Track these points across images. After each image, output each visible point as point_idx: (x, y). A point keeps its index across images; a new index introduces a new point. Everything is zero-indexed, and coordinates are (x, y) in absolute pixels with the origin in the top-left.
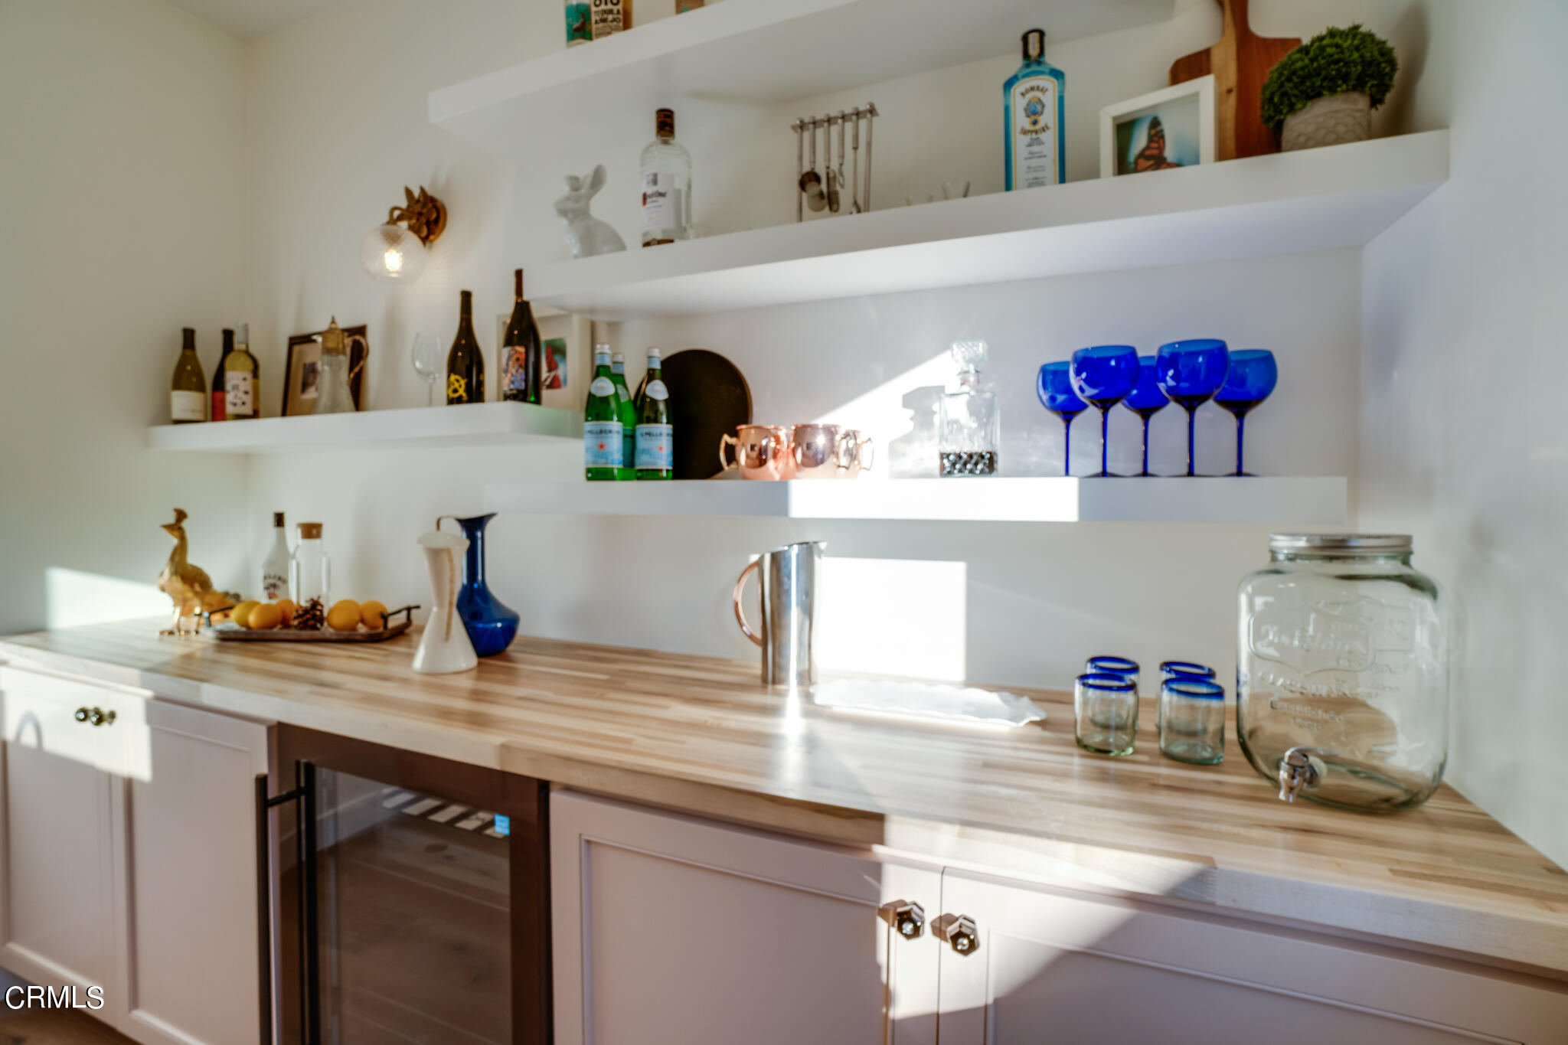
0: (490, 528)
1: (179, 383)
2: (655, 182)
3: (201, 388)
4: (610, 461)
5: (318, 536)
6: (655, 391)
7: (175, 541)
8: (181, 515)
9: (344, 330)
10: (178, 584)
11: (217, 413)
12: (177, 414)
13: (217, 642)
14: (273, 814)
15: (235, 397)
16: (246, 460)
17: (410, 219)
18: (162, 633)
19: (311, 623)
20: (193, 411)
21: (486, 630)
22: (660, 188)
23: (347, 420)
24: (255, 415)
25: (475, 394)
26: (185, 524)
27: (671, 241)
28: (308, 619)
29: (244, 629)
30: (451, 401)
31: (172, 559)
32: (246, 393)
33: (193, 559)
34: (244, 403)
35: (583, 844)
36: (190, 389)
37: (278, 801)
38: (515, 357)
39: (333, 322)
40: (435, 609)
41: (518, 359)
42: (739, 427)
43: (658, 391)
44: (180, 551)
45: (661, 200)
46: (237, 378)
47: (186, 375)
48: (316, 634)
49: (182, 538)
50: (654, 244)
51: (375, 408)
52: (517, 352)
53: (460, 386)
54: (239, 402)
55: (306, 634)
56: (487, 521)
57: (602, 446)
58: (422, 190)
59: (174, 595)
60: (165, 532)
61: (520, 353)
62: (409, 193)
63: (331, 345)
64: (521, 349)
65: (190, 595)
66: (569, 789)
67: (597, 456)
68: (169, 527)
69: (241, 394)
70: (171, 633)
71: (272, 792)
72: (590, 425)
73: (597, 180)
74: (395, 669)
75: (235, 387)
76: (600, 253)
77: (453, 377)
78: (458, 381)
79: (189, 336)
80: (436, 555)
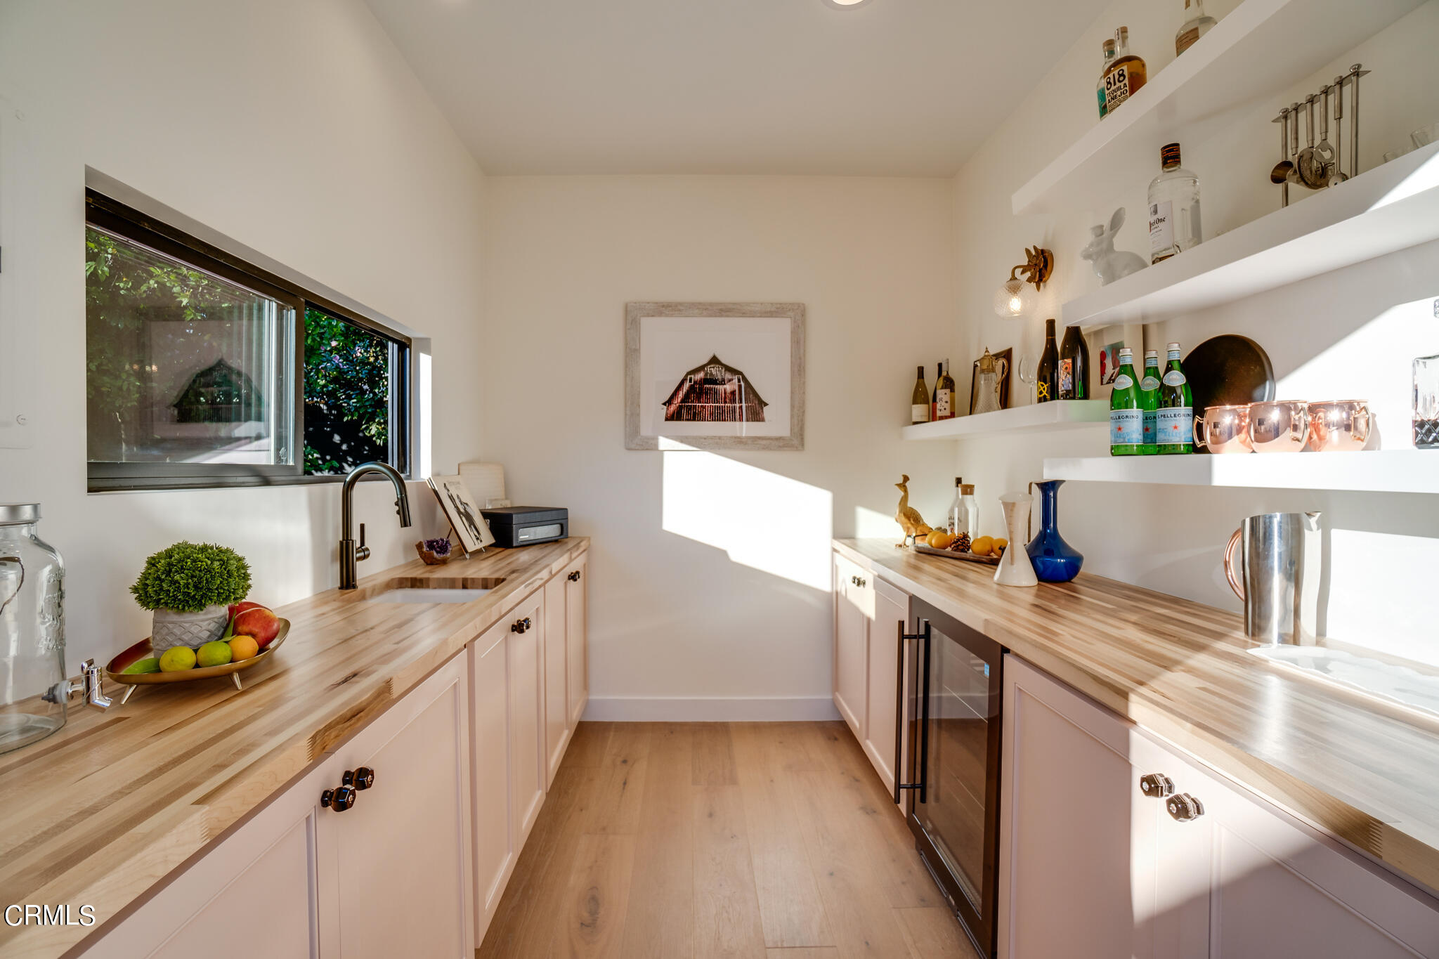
0: (1061, 491)
1: (915, 402)
2: (1156, 212)
3: (927, 402)
4: (1127, 440)
5: (971, 493)
6: (1170, 380)
7: (903, 493)
8: (906, 479)
9: (994, 355)
10: (903, 518)
11: (933, 417)
12: (915, 420)
13: (915, 552)
14: (906, 641)
15: (942, 407)
16: (955, 443)
17: (1030, 270)
18: (896, 545)
19: (961, 547)
20: (922, 416)
21: (1053, 562)
22: (1159, 216)
23: (999, 416)
24: (952, 415)
25: (1053, 394)
26: (907, 484)
27: (1173, 255)
28: (959, 545)
29: (930, 547)
30: (1040, 401)
31: (900, 504)
32: (947, 402)
33: (911, 504)
34: (945, 409)
35: (1017, 690)
36: (921, 403)
37: (910, 637)
38: (1064, 367)
39: (987, 351)
40: (1009, 543)
41: (1066, 368)
42: (1205, 409)
43: (1177, 379)
44: (905, 499)
45: (1161, 225)
46: (943, 395)
47: (921, 395)
48: (963, 555)
49: (906, 491)
50: (1157, 262)
51: (1016, 406)
52: (1065, 363)
53: (1044, 389)
54: (943, 408)
55: (958, 554)
56: (1059, 486)
57: (1120, 429)
58: (1035, 248)
59: (902, 524)
60: (897, 487)
61: (1068, 364)
62: (1028, 251)
63: (985, 367)
64: (1069, 361)
65: (909, 525)
66: (1017, 656)
67: (1117, 436)
68: (899, 485)
69: (944, 404)
70: (900, 546)
71: (906, 632)
72: (1113, 413)
73: (1116, 222)
74: (986, 581)
75: (941, 399)
76: (1120, 277)
77: (1040, 383)
78: (1042, 385)
79: (921, 370)
80: (1009, 507)
